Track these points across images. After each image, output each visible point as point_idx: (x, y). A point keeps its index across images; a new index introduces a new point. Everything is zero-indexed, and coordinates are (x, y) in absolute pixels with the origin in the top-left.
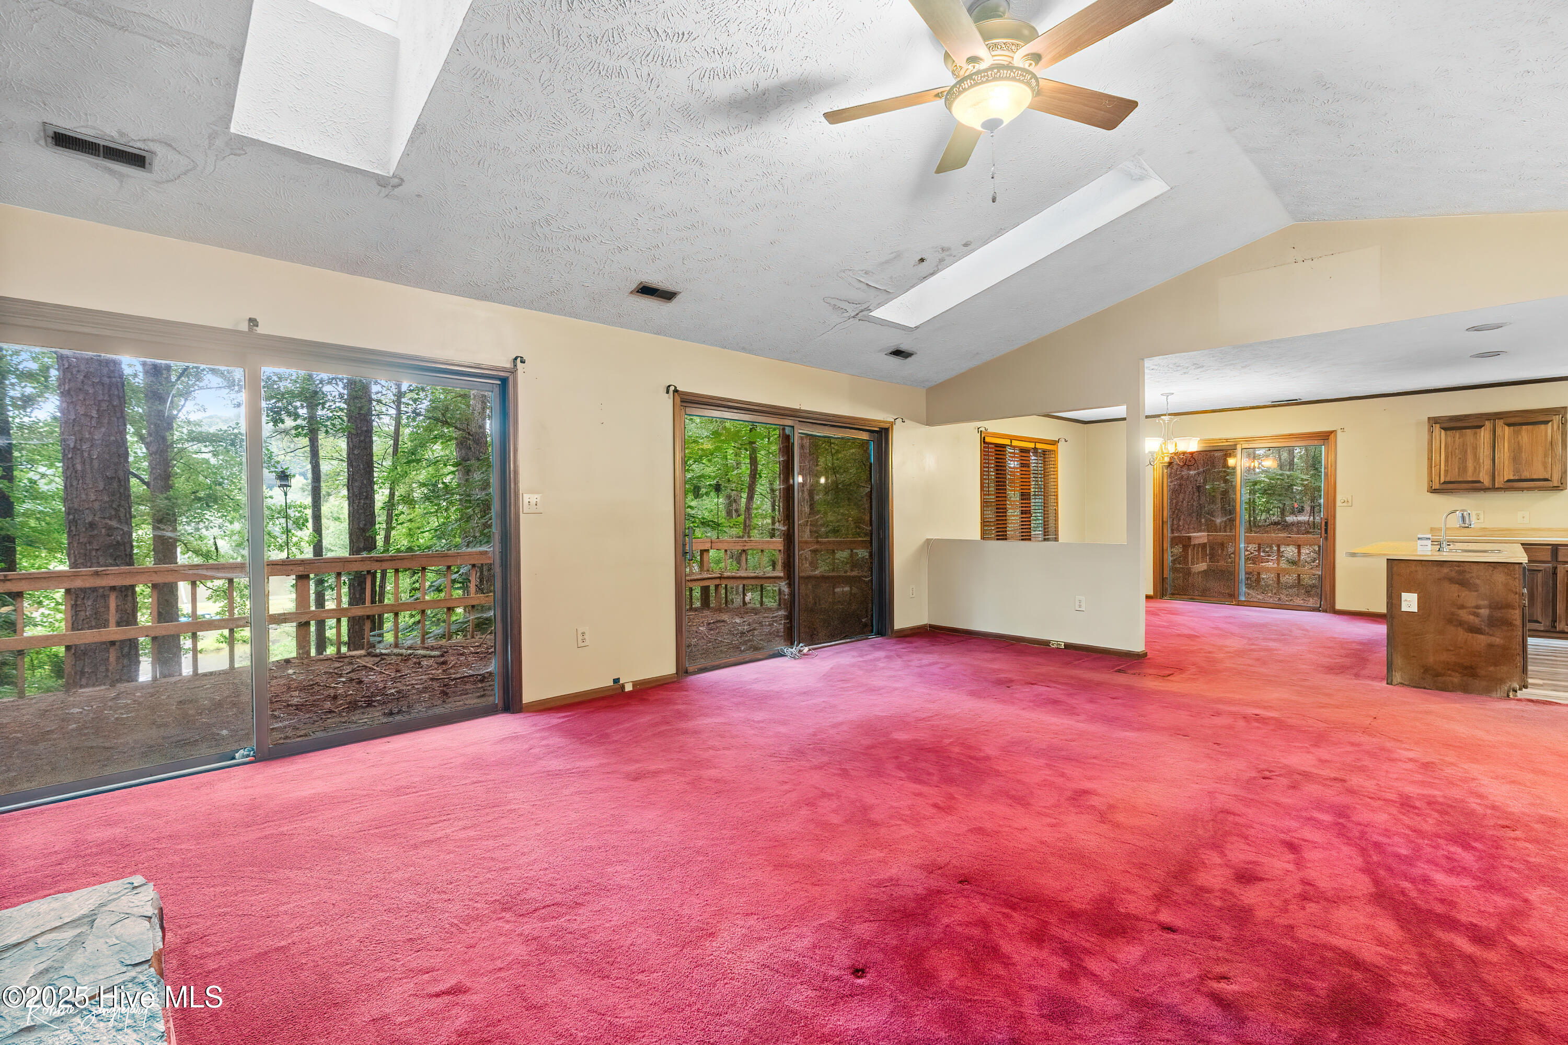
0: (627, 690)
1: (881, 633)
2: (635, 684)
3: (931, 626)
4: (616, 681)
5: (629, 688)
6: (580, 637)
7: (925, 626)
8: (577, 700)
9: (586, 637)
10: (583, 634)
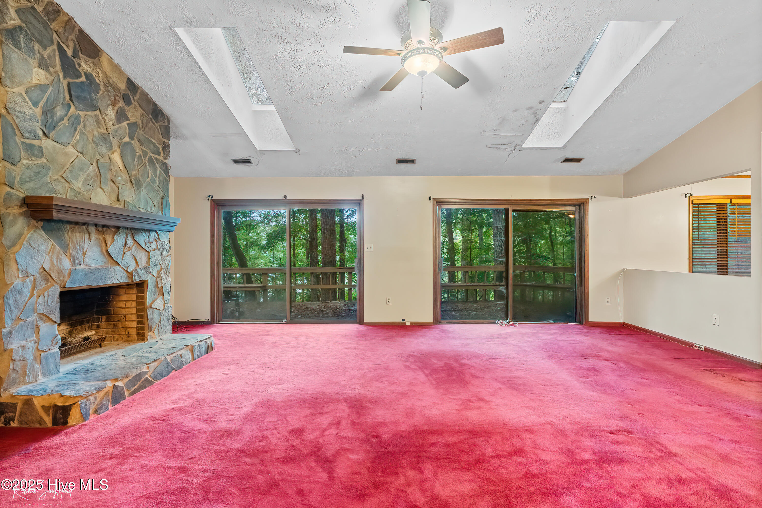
0: (407, 324)
1: (580, 323)
2: (411, 323)
3: (624, 324)
4: (403, 320)
5: (408, 324)
6: (388, 301)
7: (620, 323)
8: (383, 324)
9: (390, 300)
10: (389, 299)
